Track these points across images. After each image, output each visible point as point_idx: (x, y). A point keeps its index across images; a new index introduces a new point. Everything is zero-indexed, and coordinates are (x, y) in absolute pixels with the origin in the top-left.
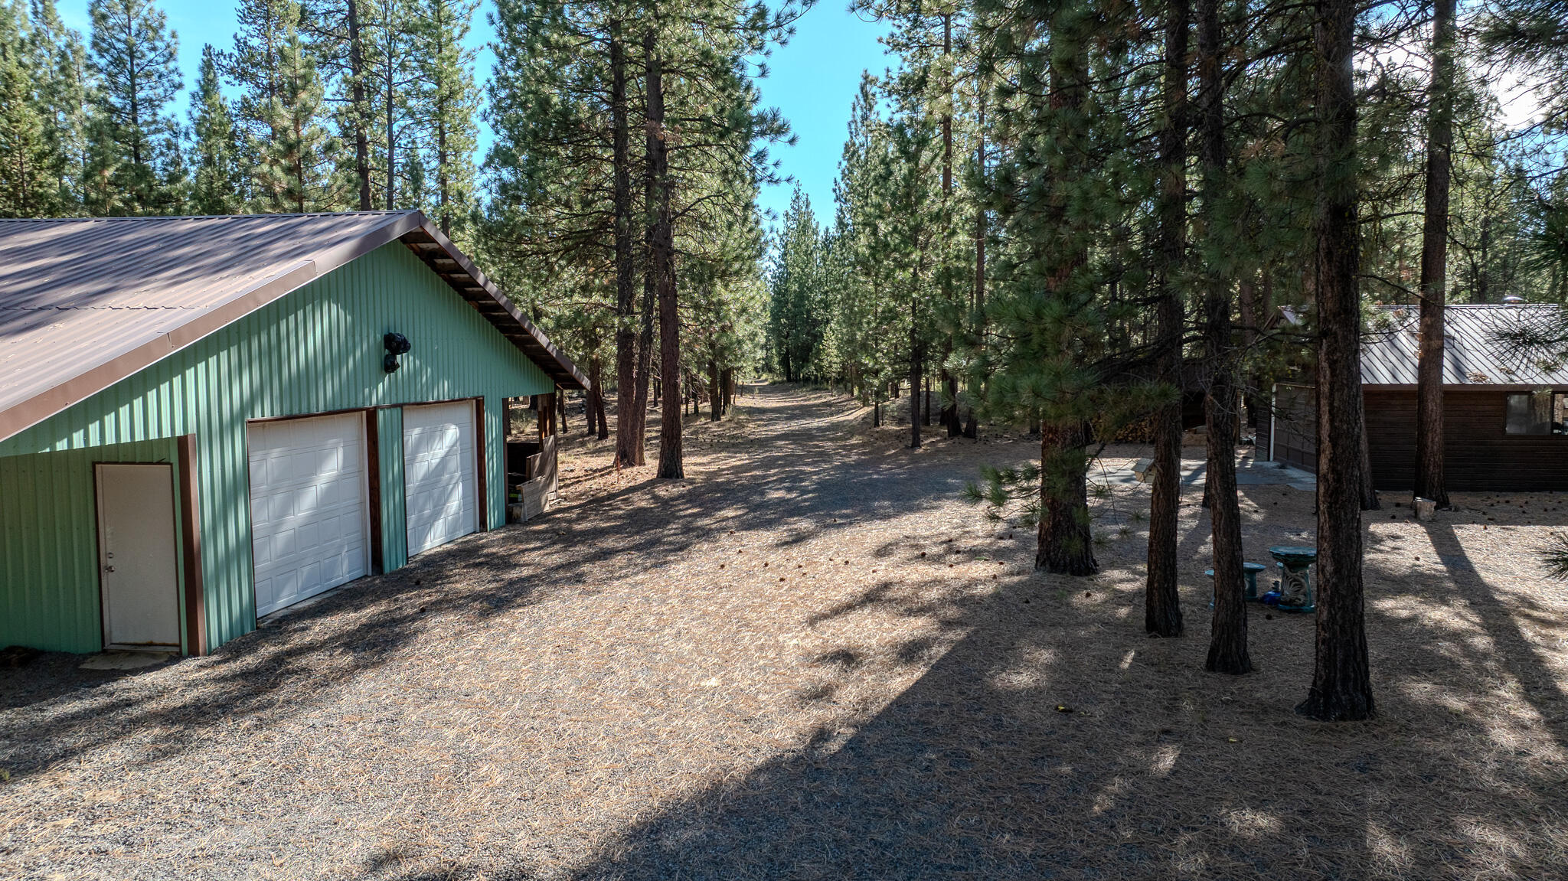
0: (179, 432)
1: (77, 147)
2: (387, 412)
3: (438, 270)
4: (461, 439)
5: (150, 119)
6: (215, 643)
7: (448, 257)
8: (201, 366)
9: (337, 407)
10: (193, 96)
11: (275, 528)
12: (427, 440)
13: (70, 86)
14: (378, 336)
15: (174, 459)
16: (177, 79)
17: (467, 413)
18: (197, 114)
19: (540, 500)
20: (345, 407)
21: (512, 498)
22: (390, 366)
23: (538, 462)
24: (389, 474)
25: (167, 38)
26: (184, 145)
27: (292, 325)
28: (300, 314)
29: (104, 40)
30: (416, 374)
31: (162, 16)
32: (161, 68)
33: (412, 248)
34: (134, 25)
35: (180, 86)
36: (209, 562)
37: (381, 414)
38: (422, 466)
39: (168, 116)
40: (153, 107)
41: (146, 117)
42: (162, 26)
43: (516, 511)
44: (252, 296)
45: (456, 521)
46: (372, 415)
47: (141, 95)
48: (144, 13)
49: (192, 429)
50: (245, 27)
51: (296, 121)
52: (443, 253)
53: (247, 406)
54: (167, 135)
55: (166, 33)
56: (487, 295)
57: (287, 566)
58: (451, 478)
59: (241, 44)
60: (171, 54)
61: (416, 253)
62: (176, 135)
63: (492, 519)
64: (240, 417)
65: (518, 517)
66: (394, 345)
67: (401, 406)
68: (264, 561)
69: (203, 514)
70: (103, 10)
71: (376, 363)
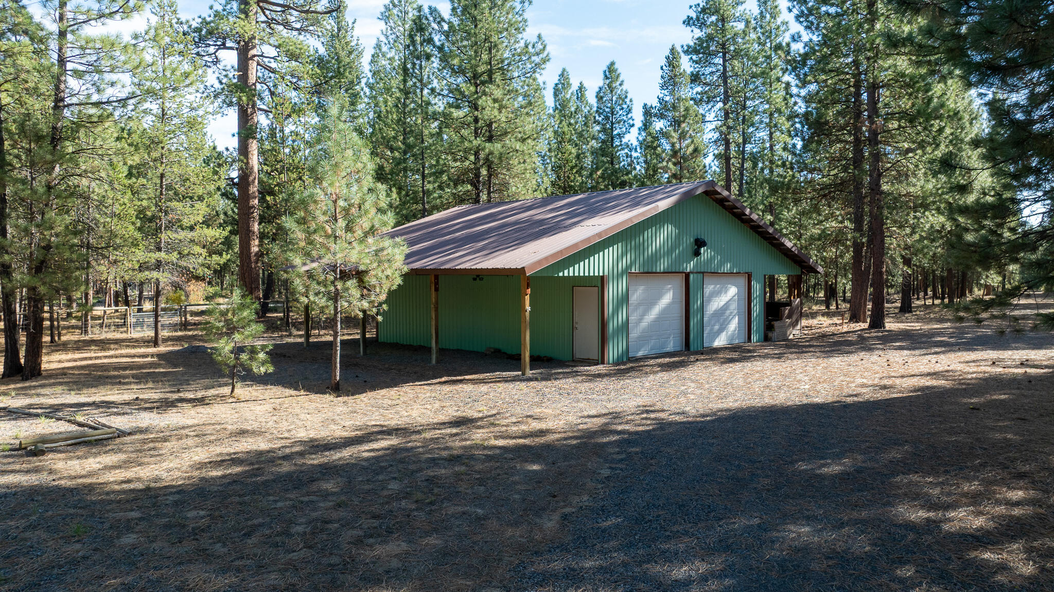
0: (601, 274)
1: (588, 161)
2: (695, 275)
3: (724, 207)
4: (738, 293)
5: (619, 144)
6: (611, 361)
7: (729, 201)
8: (611, 249)
9: (670, 270)
10: (639, 129)
11: (640, 320)
12: (717, 293)
13: (588, 131)
14: (692, 240)
15: (600, 285)
16: (631, 122)
17: (743, 281)
18: (641, 138)
19: (786, 332)
20: (674, 270)
21: (769, 327)
22: (697, 253)
23: (787, 312)
24: (695, 305)
25: (628, 103)
26: (634, 154)
27: (650, 235)
28: (654, 228)
29: (601, 109)
30: (712, 259)
31: (626, 92)
32: (625, 118)
33: (711, 198)
34: (614, 99)
35: (633, 125)
36: (611, 327)
37: (691, 276)
38: (715, 304)
39: (627, 141)
40: (620, 138)
41: (617, 143)
42: (626, 97)
43: (770, 334)
44: (630, 219)
45: (733, 335)
46: (687, 276)
47: (615, 133)
48: (619, 92)
49: (606, 273)
50: (663, 91)
51: (680, 139)
52: (725, 199)
53: (629, 267)
54: (626, 151)
55: (627, 100)
56: (752, 220)
57: (644, 338)
58: (731, 313)
59: (661, 100)
60: (630, 110)
61: (714, 200)
62: (631, 150)
63: (754, 338)
64: (627, 272)
65: (771, 338)
66: (700, 243)
67: (703, 273)
68: (634, 334)
69: (609, 308)
70: (602, 94)
71: (690, 252)
